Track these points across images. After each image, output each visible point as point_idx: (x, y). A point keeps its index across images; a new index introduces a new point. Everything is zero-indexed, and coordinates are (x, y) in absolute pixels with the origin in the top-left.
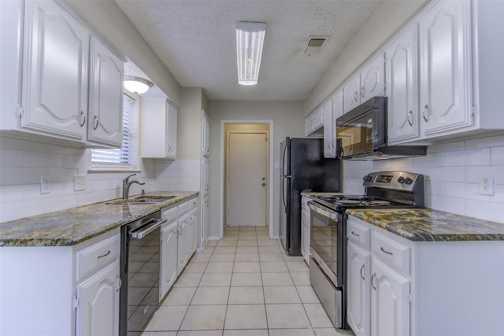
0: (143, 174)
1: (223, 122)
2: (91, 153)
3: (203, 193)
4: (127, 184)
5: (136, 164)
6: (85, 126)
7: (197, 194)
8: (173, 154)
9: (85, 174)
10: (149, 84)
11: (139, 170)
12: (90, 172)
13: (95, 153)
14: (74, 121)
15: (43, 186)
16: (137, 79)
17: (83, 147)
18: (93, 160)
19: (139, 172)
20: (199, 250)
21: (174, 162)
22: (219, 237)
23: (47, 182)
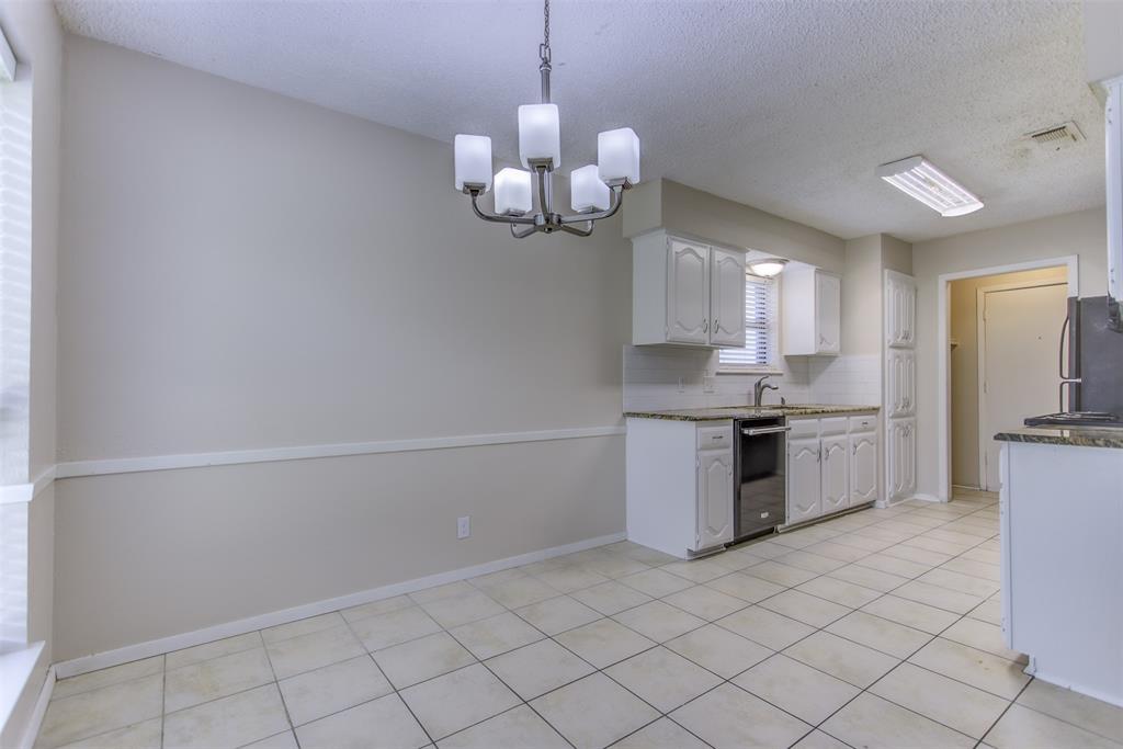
0: (786, 377)
1: (942, 280)
2: (719, 353)
3: (889, 409)
4: (760, 388)
5: (775, 363)
6: (708, 332)
7: (875, 410)
8: (833, 347)
9: (713, 376)
10: (782, 262)
11: (781, 372)
12: (718, 374)
13: (723, 353)
14: (699, 329)
15: (680, 385)
16: (767, 261)
17: (710, 350)
18: (721, 361)
19: (781, 375)
20: (880, 504)
21: (837, 360)
22: (938, 497)
23: (683, 381)
